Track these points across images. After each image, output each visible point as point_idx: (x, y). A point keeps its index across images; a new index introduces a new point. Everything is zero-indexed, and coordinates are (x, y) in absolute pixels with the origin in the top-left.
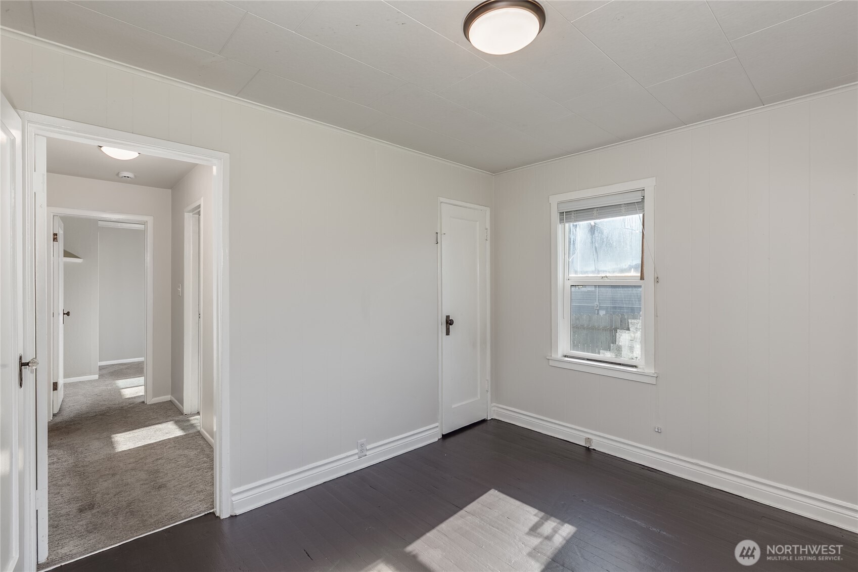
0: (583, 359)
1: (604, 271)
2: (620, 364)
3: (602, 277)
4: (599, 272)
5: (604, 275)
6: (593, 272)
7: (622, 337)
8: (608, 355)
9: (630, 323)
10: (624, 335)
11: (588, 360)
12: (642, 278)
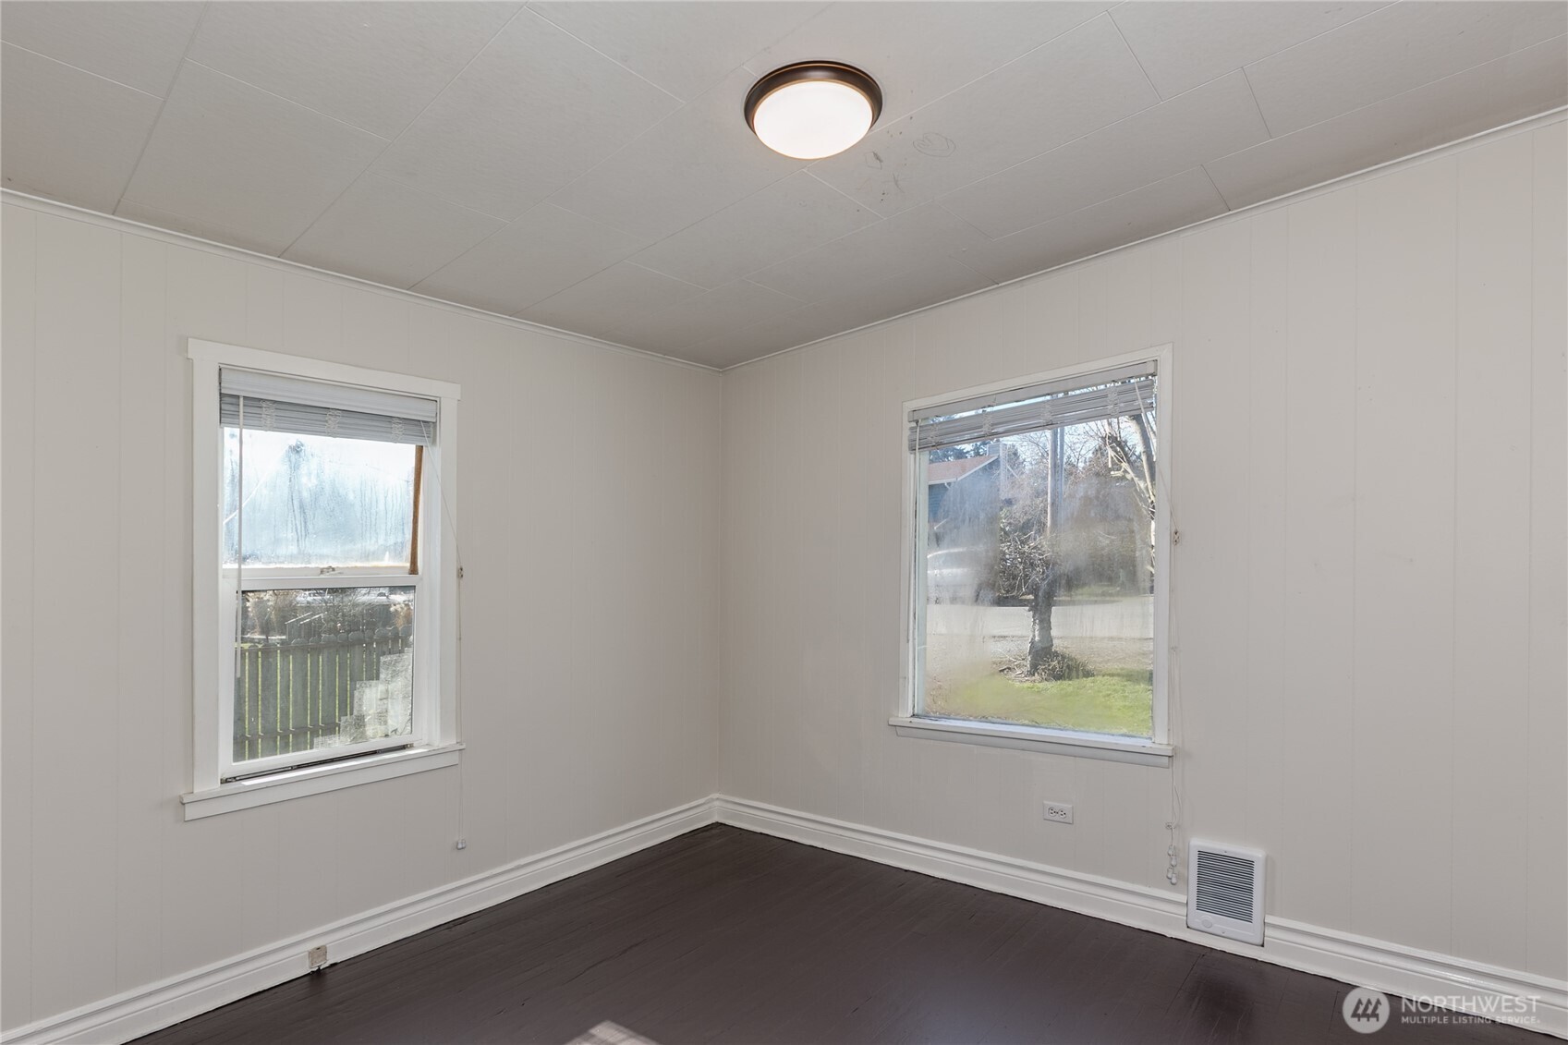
0: (284, 770)
1: (321, 557)
2: (374, 753)
3: (322, 571)
4: (309, 558)
5: (326, 566)
6: (292, 558)
7: (365, 697)
8: (338, 744)
9: (381, 663)
10: (367, 690)
11: (300, 767)
12: (414, 570)
